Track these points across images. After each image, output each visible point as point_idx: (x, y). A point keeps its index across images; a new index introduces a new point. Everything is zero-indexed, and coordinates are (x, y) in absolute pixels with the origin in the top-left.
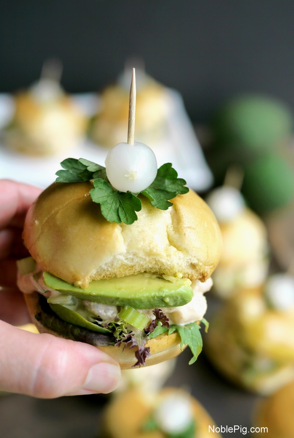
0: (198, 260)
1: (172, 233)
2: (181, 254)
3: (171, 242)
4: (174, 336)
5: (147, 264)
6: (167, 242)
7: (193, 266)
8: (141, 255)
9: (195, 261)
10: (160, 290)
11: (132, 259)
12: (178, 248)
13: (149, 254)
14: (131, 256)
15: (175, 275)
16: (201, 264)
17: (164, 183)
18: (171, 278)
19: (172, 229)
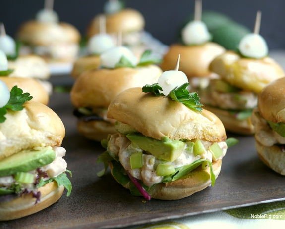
0: (51, 133)
1: (30, 122)
2: (39, 132)
3: (32, 127)
4: (53, 183)
5: (22, 143)
6: (29, 128)
7: (49, 138)
8: (16, 138)
9: (49, 134)
10: (34, 156)
11: (12, 143)
12: (37, 129)
13: (21, 136)
14: (10, 141)
15: (40, 146)
16: (53, 135)
17: (17, 99)
18: (38, 148)
19: (29, 120)
